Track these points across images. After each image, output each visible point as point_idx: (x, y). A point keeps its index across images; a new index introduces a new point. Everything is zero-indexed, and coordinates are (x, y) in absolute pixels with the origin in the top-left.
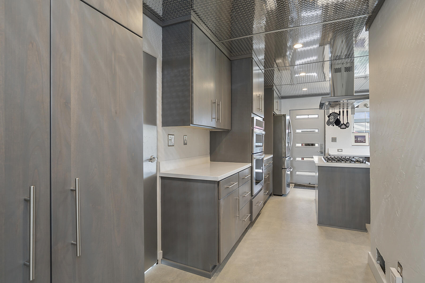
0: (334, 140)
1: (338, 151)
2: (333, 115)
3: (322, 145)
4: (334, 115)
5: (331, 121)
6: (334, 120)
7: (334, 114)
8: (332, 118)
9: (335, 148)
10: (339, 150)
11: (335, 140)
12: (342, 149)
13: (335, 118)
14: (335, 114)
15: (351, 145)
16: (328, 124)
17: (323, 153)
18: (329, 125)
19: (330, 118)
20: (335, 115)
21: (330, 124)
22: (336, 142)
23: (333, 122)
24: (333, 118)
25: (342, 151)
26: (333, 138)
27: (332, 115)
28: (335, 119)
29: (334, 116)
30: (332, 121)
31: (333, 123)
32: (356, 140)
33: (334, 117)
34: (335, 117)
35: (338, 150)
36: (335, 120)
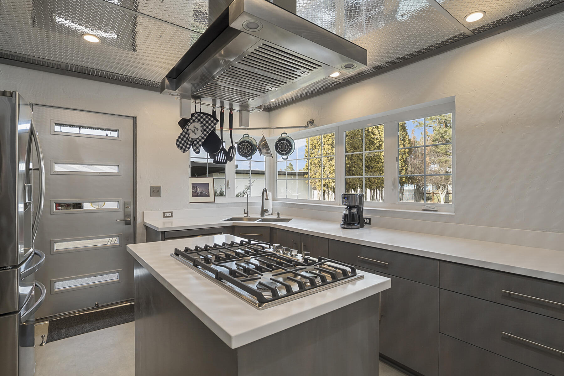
0: (155, 191)
1: (164, 217)
2: (199, 120)
3: (128, 203)
4: (202, 120)
5: (192, 136)
6: (203, 135)
7: (202, 117)
8: (197, 129)
9: (159, 210)
10: (167, 215)
11: (158, 191)
12: (172, 212)
13: (205, 130)
14: (207, 117)
15: (188, 203)
16: (183, 145)
17: (130, 224)
18: (185, 150)
19: (191, 127)
20: (204, 120)
21: (190, 145)
22: (160, 196)
23: (200, 140)
24: (200, 129)
25: (172, 216)
26: (154, 187)
27: (196, 118)
28: (205, 133)
29: (202, 122)
30: (195, 137)
31: (198, 143)
32: (195, 192)
33: (202, 127)
34: (205, 125)
35: (164, 213)
36: (205, 135)
